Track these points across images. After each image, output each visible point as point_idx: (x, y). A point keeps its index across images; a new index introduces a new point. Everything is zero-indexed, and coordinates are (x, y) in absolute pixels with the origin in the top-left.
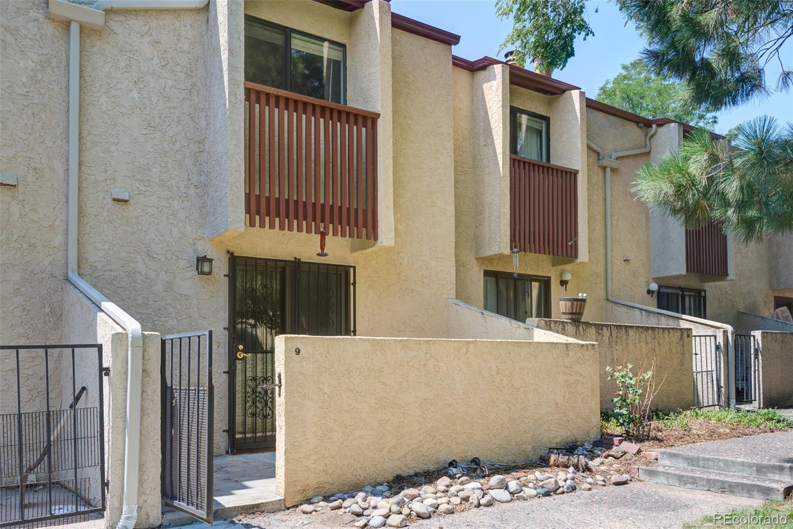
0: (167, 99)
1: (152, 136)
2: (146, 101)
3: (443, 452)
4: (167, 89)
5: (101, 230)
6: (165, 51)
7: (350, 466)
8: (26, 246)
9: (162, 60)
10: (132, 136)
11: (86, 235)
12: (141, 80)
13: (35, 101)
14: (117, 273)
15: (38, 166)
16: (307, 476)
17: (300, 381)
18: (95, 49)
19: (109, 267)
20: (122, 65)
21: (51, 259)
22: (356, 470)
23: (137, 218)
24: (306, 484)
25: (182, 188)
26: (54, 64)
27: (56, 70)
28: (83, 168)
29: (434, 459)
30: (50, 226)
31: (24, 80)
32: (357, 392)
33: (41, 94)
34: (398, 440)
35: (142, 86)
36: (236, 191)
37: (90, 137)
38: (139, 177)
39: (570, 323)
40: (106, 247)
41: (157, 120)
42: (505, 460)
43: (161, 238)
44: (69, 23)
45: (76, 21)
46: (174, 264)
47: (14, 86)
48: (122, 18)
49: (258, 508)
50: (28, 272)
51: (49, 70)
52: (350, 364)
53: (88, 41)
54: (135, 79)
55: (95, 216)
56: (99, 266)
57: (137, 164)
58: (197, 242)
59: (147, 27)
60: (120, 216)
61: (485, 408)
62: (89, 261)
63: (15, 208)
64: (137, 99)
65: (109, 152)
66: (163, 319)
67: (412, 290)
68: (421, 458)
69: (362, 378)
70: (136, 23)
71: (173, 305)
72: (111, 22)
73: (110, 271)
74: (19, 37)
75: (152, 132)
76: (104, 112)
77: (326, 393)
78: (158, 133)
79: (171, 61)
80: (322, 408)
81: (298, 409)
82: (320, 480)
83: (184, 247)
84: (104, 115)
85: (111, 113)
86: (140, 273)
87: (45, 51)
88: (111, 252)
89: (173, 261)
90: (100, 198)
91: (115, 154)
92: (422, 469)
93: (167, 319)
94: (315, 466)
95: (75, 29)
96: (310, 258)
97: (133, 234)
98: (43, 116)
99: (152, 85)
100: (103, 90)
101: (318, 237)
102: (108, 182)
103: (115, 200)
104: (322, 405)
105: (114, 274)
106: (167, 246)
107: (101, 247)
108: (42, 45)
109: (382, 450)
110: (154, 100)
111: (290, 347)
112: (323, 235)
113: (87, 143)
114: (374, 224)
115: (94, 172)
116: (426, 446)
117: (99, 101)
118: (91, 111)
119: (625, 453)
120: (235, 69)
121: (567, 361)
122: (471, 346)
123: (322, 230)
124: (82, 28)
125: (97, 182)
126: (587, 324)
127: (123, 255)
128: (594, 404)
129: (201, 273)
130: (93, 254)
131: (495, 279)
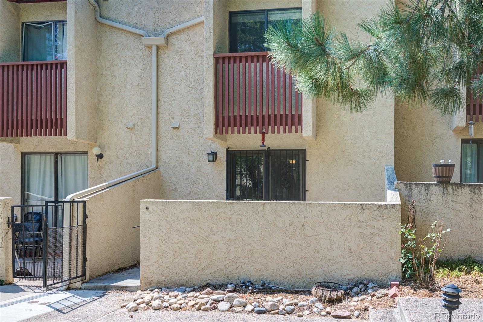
0: (198, 71)
1: (191, 92)
2: (188, 75)
3: (243, 273)
4: (198, 66)
5: (168, 143)
6: (197, 46)
7: (177, 274)
8: (138, 154)
9: (195, 51)
10: (181, 94)
11: (162, 147)
12: (185, 64)
13: (142, 87)
14: (175, 164)
15: (142, 117)
16: (152, 276)
17: (149, 224)
18: (165, 56)
19: (171, 161)
20: (177, 59)
21: (147, 159)
22: (181, 277)
23: (183, 135)
24: (151, 280)
26: (148, 68)
27: (149, 70)
29: (236, 277)
30: (147, 144)
31: (137, 79)
32: (182, 232)
33: (143, 84)
34: (210, 262)
35: (186, 68)
36: (208, 116)
37: (163, 99)
38: (184, 114)
39: (436, 184)
40: (170, 152)
41: (193, 83)
42: (297, 285)
43: (195, 145)
44: (152, 46)
45: (154, 45)
46: (201, 157)
47: (133, 82)
48: (177, 36)
49: (125, 288)
50: (139, 166)
51: (146, 71)
52: (178, 216)
53: (162, 52)
54: (183, 65)
55: (165, 137)
56: (167, 161)
57: (184, 108)
58: (212, 144)
59: (188, 36)
60: (176, 135)
61: (279, 248)
62: (163, 159)
63: (134, 138)
64: (184, 75)
65: (171, 105)
66: (196, 186)
67: (355, 162)
68: (227, 275)
69: (186, 224)
70: (183, 36)
71: (201, 178)
72: (172, 39)
73: (172, 163)
74: (135, 59)
75: (190, 90)
76: (169, 85)
77: (163, 232)
78: (193, 90)
79: (200, 50)
80: (162, 240)
81: (147, 240)
82: (160, 279)
83: (206, 148)
84: (169, 87)
85: (172, 85)
86: (185, 163)
87: (145, 62)
88: (172, 154)
89: (200, 156)
90: (167, 128)
91: (174, 105)
92: (227, 282)
93: (197, 186)
94: (157, 271)
95: (154, 49)
97: (181, 144)
98: (144, 94)
99: (191, 66)
100: (169, 74)
102: (171, 119)
103: (173, 128)
104: (161, 238)
105: (173, 164)
106: (198, 148)
107: (168, 152)
108: (144, 60)
109: (199, 267)
110: (192, 73)
111: (143, 206)
112: (263, 134)
113: (162, 102)
114: (300, 123)
115: (164, 116)
116: (230, 268)
117: (167, 80)
118: (163, 86)
119: (386, 295)
120: (208, 49)
121: (361, 218)
122: (267, 206)
123: (264, 131)
124: (158, 48)
125: (166, 120)
126: (459, 185)
127: (177, 155)
128: (392, 253)
129: (209, 161)
130: (164, 155)
131: (475, 146)
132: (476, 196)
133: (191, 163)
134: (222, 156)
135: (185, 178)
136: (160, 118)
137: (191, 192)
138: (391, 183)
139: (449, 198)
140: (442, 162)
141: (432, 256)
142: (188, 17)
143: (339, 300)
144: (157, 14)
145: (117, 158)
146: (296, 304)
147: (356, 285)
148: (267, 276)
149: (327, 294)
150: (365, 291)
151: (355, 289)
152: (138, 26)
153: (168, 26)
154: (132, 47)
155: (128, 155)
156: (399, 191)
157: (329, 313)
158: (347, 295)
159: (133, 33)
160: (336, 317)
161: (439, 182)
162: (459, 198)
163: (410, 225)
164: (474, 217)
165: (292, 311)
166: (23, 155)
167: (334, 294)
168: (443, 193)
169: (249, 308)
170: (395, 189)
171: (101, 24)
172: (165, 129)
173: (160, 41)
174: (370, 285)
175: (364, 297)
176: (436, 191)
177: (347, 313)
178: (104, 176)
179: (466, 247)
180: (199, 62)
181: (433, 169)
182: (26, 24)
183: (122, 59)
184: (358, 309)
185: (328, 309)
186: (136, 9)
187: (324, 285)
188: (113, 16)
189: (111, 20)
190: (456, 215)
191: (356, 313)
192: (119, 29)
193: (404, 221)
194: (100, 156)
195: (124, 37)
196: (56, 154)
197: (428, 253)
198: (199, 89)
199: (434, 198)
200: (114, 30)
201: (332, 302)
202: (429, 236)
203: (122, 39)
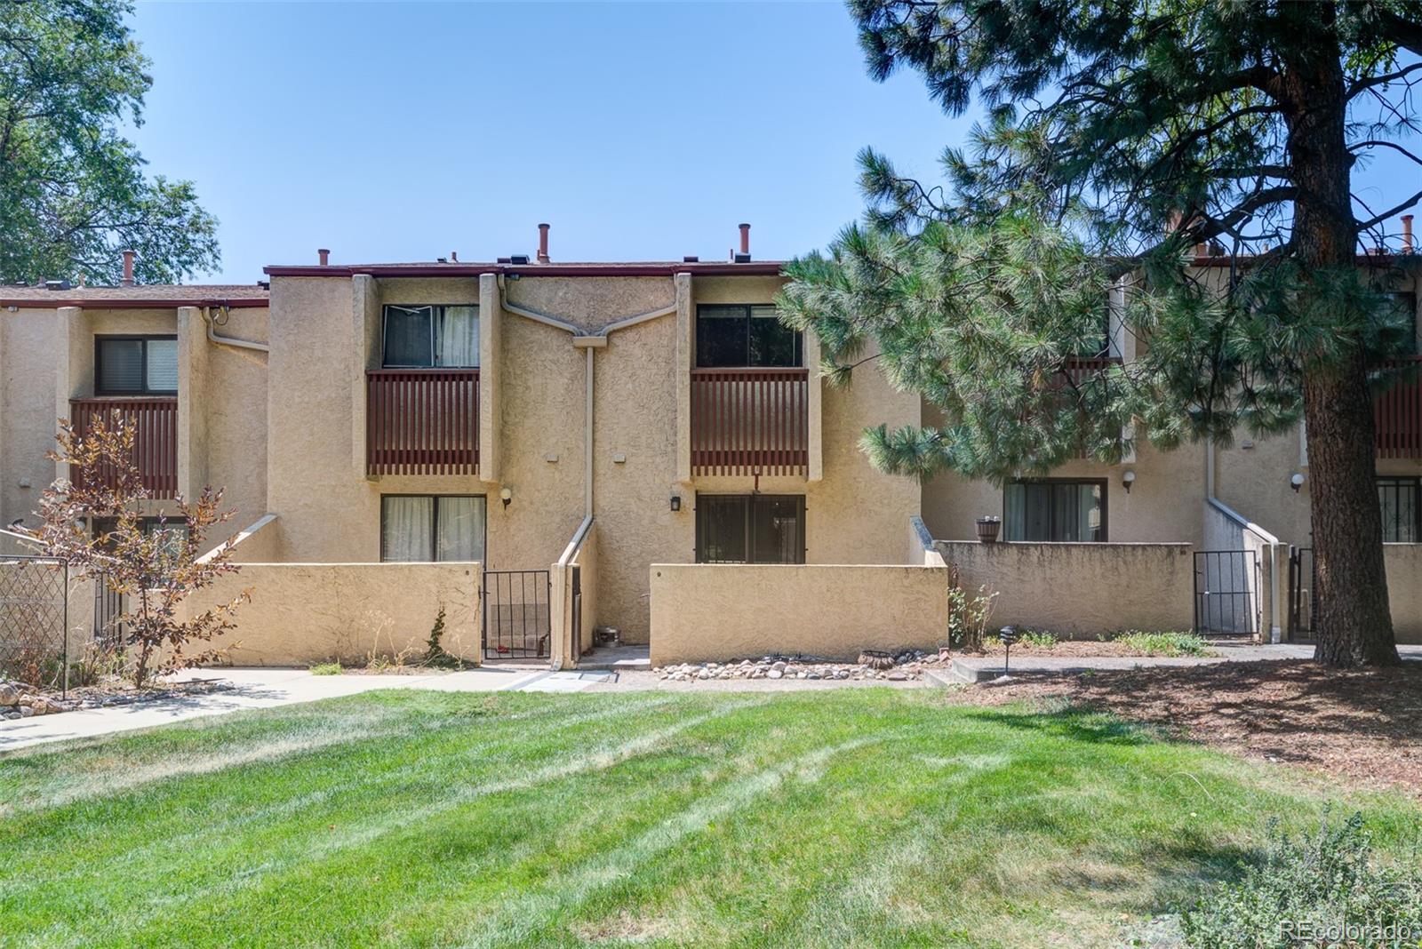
1: (642, 413)
2: (637, 389)
5: (607, 485)
6: (651, 350)
7: (696, 649)
8: (563, 499)
9: (649, 357)
10: (627, 415)
11: (598, 489)
12: (634, 374)
13: (569, 404)
14: (618, 513)
15: (570, 447)
16: (667, 652)
18: (603, 362)
19: (612, 509)
20: (621, 367)
21: (577, 506)
22: (701, 652)
23: (631, 474)
25: (663, 448)
26: (578, 378)
27: (580, 380)
28: (597, 443)
29: (766, 650)
30: (577, 485)
31: (562, 392)
32: (702, 601)
33: (573, 399)
34: (735, 635)
35: (635, 379)
37: (601, 422)
38: (632, 445)
39: (980, 544)
40: (611, 496)
41: (645, 401)
42: (835, 657)
43: (647, 486)
44: (587, 348)
45: (591, 346)
46: (657, 503)
47: (556, 397)
48: (621, 334)
49: (633, 667)
51: (576, 382)
52: (697, 583)
54: (630, 375)
55: (604, 475)
56: (608, 510)
57: (631, 435)
58: (673, 486)
59: (638, 336)
60: (619, 474)
61: (815, 617)
62: (600, 505)
63: (557, 475)
64: (631, 389)
65: (612, 430)
66: (650, 544)
69: (707, 592)
70: (630, 335)
71: (656, 533)
72: (615, 339)
73: (613, 511)
74: (559, 365)
75: (641, 410)
76: (610, 403)
78: (646, 410)
79: (655, 356)
80: (677, 610)
81: (659, 610)
82: (675, 655)
83: (664, 490)
84: (609, 405)
85: (614, 402)
86: (633, 512)
87: (573, 370)
88: (614, 499)
90: (609, 463)
91: (617, 430)
93: (653, 544)
94: (671, 646)
95: (590, 351)
96: (768, 490)
97: (627, 485)
98: (574, 413)
99: (642, 376)
100: (611, 387)
101: (754, 477)
102: (613, 451)
103: (616, 463)
104: (676, 608)
105: (616, 514)
106: (652, 491)
107: (608, 496)
108: (571, 367)
109: (722, 641)
110: (643, 386)
111: (653, 572)
112: (757, 476)
113: (599, 426)
114: (805, 462)
115: (603, 445)
116: (759, 641)
117: (607, 395)
118: (602, 404)
119: (937, 660)
120: (682, 363)
121: (906, 582)
122: (801, 571)
123: (757, 472)
124: (595, 349)
125: (605, 451)
126: (1004, 544)
127: (622, 500)
128: (939, 619)
129: (672, 509)
130: (603, 502)
131: (1022, 486)
132: (1024, 557)
133: (641, 512)
134: (689, 502)
135: (633, 532)
136: (597, 449)
137: (642, 552)
138: (927, 542)
139: (995, 560)
140: (987, 518)
141: (982, 621)
142: (637, 308)
143: (890, 666)
144: (592, 303)
145: (532, 503)
146: (848, 670)
147: (903, 653)
148: (800, 648)
149: (878, 661)
150: (914, 658)
151: (902, 658)
152: (564, 317)
153: (608, 321)
154: (555, 347)
155: (547, 500)
156: (939, 551)
157: (884, 677)
158: (896, 662)
159: (557, 328)
160: (891, 679)
161: (983, 541)
162: (1006, 560)
163: (958, 588)
164: (1022, 581)
165: (847, 676)
166: (384, 497)
167: (885, 661)
168: (988, 554)
169: (801, 675)
170: (934, 550)
171: (508, 312)
172: (604, 465)
173: (601, 341)
174: (917, 653)
175: (914, 663)
176: (981, 551)
177: (903, 676)
178: (512, 530)
179: (1014, 615)
180: (654, 371)
181: (977, 526)
182: (389, 308)
183: (540, 363)
184: (913, 673)
185: (882, 673)
186: (561, 294)
187: (869, 653)
188: (527, 302)
189: (524, 308)
190: (1002, 578)
191: (911, 676)
192: (535, 321)
193: (952, 584)
194: (507, 502)
195: (542, 332)
196: (436, 498)
197: (977, 617)
198: (654, 408)
199: (978, 559)
200: (527, 322)
201: (883, 667)
202: (977, 600)
203: (540, 335)
